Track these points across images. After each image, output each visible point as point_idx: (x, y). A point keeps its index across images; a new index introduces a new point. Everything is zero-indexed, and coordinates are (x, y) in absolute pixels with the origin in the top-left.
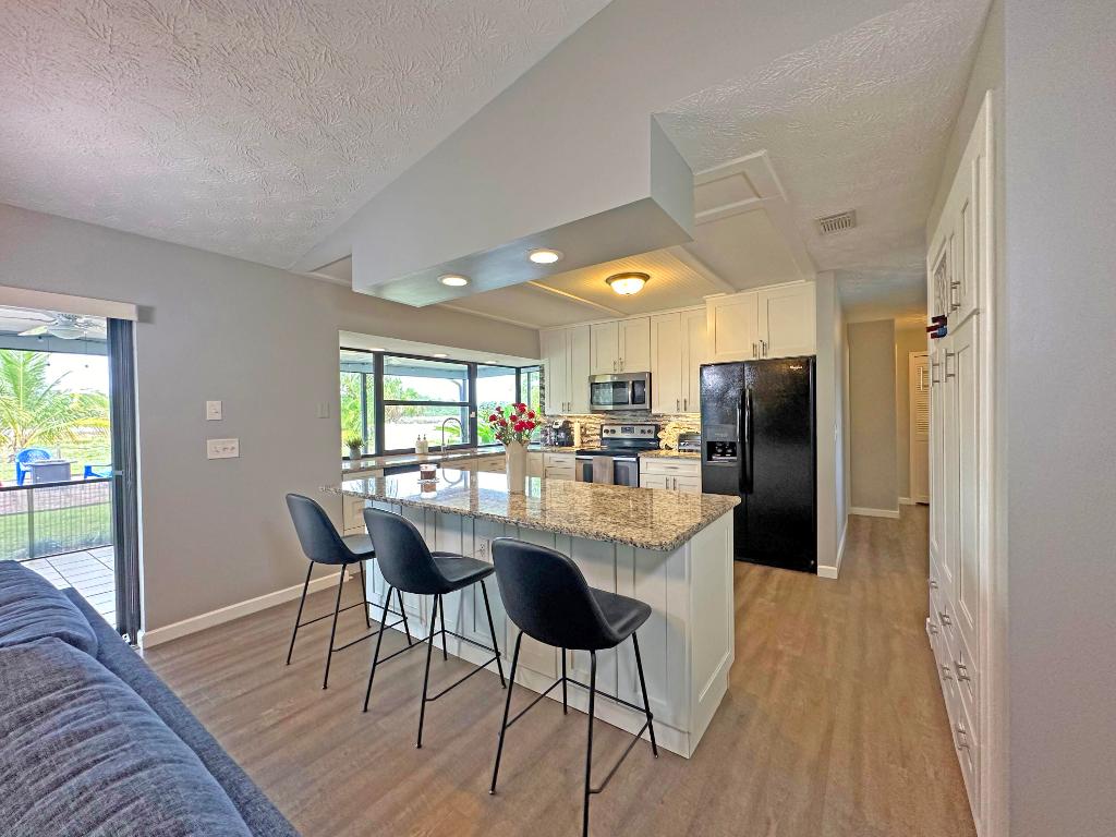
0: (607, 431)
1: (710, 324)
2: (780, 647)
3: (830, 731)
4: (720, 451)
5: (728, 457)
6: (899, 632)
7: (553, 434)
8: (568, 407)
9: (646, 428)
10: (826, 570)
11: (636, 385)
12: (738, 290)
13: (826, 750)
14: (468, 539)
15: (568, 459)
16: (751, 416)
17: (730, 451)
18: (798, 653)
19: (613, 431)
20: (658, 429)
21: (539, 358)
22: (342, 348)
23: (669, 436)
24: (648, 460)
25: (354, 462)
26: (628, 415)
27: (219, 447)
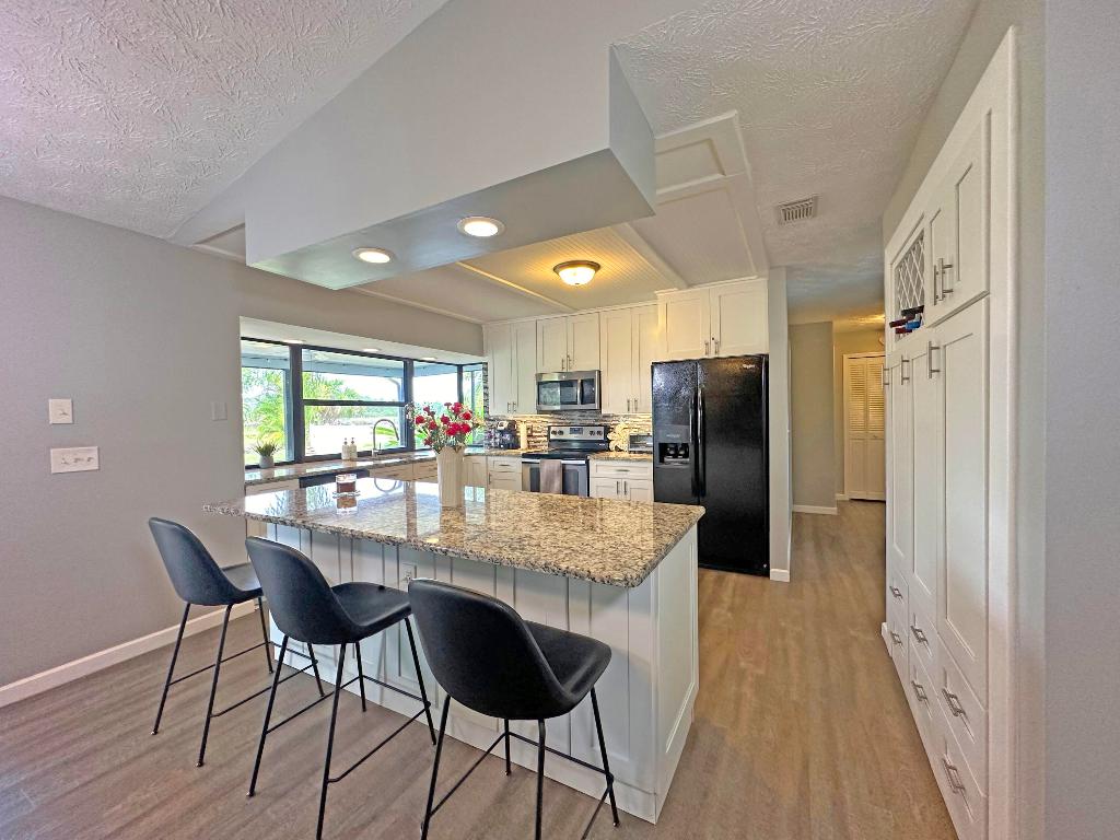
0: (554, 433)
1: (661, 321)
2: (743, 664)
3: (806, 767)
4: (672, 452)
5: (680, 459)
6: (856, 639)
7: (498, 435)
8: (514, 406)
9: (596, 429)
10: (779, 573)
11: (585, 385)
12: (690, 286)
13: (804, 795)
14: (391, 565)
15: (514, 464)
16: (704, 416)
17: (682, 453)
18: (761, 672)
19: (561, 433)
20: (608, 430)
21: (481, 354)
22: (243, 338)
23: (619, 438)
24: (598, 462)
25: (266, 471)
26: (576, 415)
27: (70, 459)
